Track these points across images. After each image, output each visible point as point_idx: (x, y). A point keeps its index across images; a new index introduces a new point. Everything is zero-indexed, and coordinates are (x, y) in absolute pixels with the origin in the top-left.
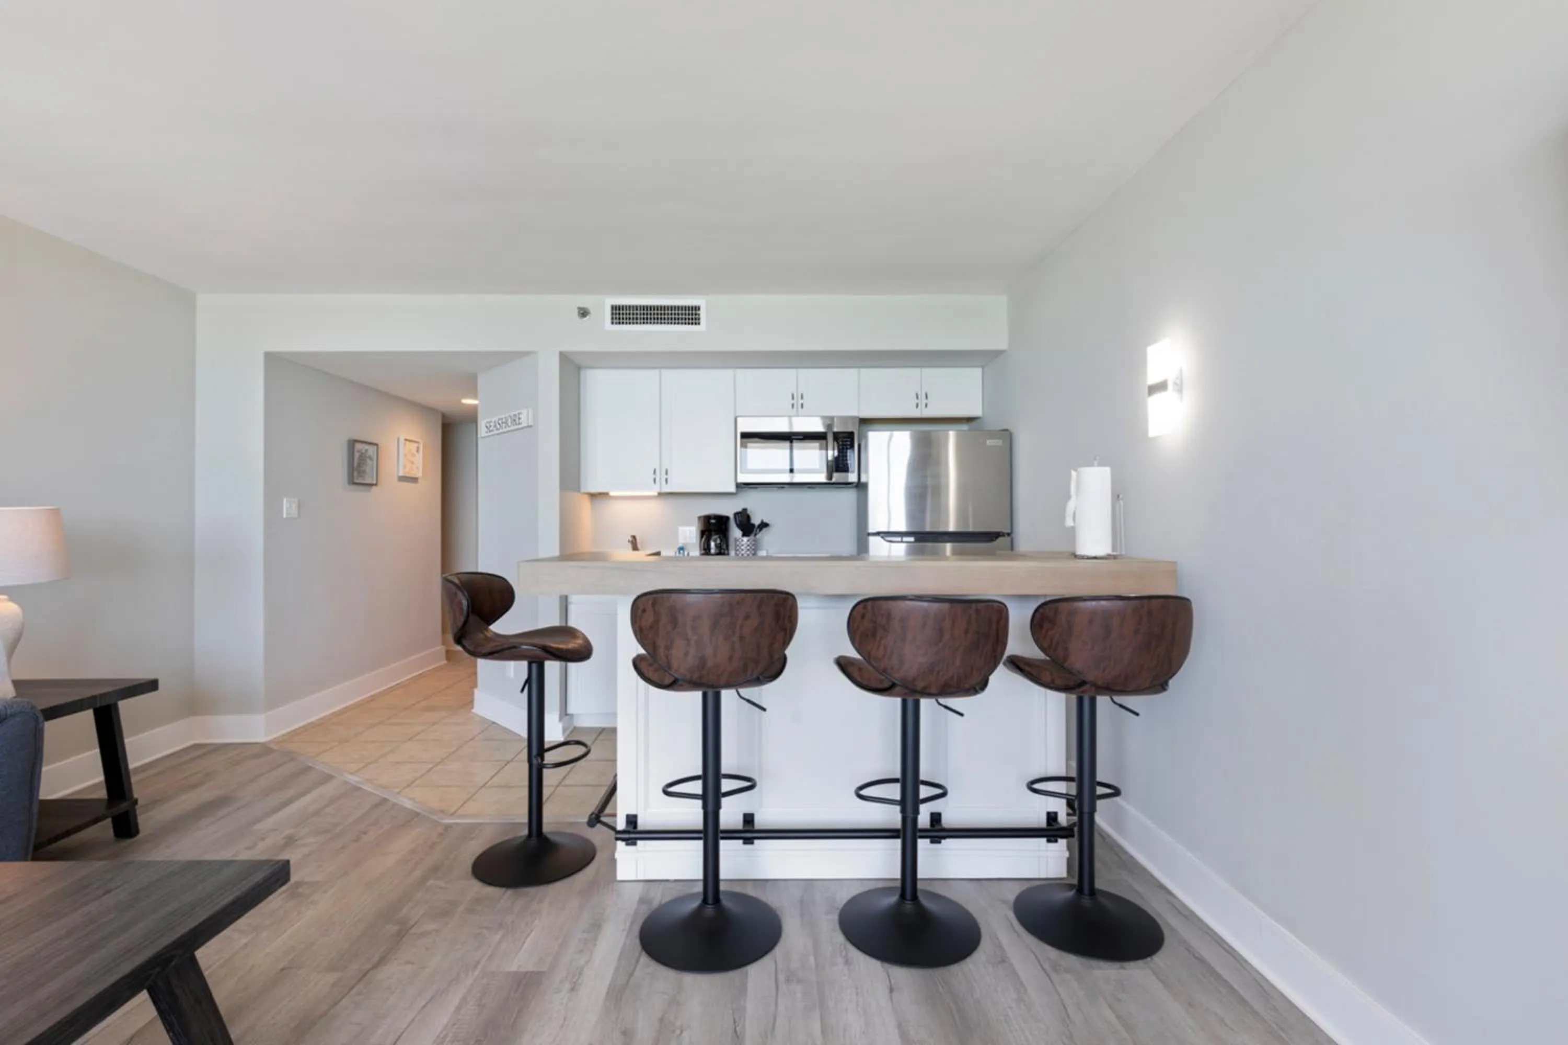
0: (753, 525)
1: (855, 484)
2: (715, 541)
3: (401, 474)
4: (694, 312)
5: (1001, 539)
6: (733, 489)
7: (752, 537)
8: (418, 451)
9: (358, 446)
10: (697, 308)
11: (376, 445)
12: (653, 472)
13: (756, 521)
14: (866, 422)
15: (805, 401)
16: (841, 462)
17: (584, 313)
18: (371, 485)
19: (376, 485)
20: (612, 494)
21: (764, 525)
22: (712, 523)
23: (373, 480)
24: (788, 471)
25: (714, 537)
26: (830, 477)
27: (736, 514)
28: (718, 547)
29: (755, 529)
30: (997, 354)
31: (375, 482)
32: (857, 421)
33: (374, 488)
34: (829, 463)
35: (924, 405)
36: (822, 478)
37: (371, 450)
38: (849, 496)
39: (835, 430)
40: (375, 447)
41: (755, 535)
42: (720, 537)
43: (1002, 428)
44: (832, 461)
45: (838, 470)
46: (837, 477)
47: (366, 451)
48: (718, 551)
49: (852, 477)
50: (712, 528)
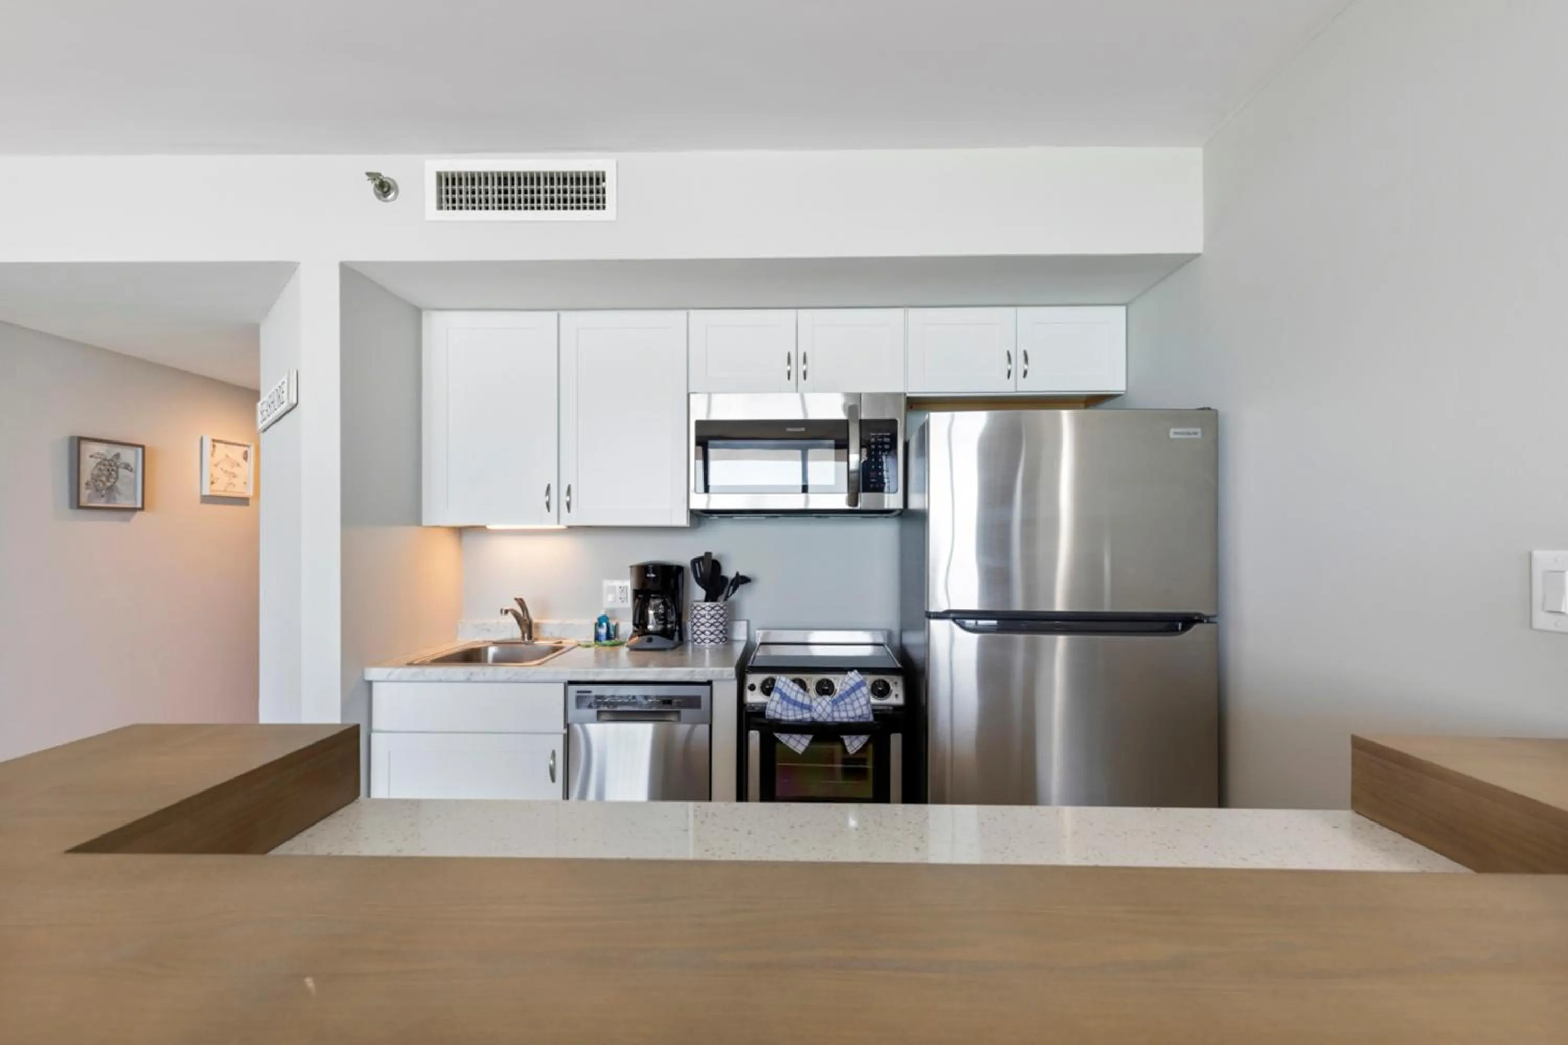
0: (724, 579)
1: (898, 512)
2: (656, 608)
3: (206, 492)
4: (594, 187)
5: (1197, 626)
6: (682, 520)
7: (721, 603)
8: (245, 457)
9: (89, 449)
10: (599, 178)
11: (143, 447)
12: (545, 489)
13: (729, 572)
14: (917, 404)
15: (809, 367)
16: (873, 474)
17: (384, 188)
18: (135, 510)
19: (142, 509)
20: (489, 527)
21: (742, 580)
22: (650, 578)
23: (136, 504)
24: (800, 489)
25: (653, 603)
26: (853, 500)
27: (695, 561)
28: (662, 618)
29: (728, 586)
30: (1180, 262)
31: (139, 505)
32: (903, 402)
33: (139, 513)
34: (852, 476)
35: (1021, 373)
36: (840, 501)
37: (129, 456)
38: (886, 531)
39: (864, 416)
40: (140, 450)
41: (727, 597)
42: (664, 603)
43: (1202, 406)
44: (858, 472)
45: (866, 489)
46: (866, 500)
47: (117, 456)
48: (660, 627)
49: (892, 501)
50: (650, 586)
